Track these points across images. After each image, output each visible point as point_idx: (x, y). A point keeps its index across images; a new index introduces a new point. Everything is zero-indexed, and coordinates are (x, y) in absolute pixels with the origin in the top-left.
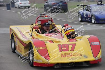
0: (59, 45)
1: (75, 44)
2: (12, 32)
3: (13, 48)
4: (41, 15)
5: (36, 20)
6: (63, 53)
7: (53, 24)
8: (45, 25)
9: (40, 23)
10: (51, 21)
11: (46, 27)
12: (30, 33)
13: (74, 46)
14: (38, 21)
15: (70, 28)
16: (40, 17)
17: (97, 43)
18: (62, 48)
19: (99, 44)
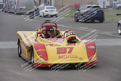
0: (58, 49)
1: (73, 48)
2: (19, 38)
3: (19, 52)
4: (46, 21)
5: (41, 25)
6: (61, 55)
7: (57, 29)
8: (49, 30)
9: (44, 28)
10: (56, 27)
11: (50, 32)
12: (35, 38)
13: (71, 49)
14: (43, 27)
15: (71, 34)
16: (45, 23)
17: (93, 47)
18: (60, 51)
19: (94, 48)
